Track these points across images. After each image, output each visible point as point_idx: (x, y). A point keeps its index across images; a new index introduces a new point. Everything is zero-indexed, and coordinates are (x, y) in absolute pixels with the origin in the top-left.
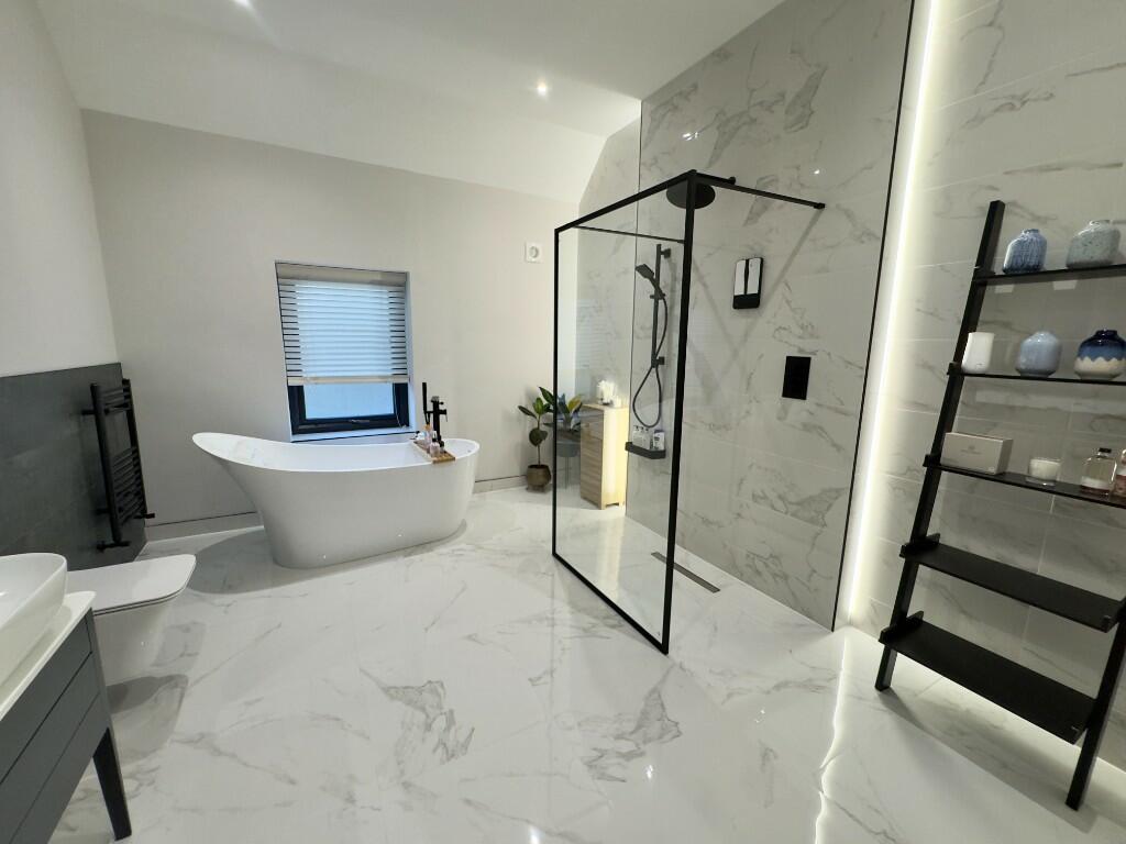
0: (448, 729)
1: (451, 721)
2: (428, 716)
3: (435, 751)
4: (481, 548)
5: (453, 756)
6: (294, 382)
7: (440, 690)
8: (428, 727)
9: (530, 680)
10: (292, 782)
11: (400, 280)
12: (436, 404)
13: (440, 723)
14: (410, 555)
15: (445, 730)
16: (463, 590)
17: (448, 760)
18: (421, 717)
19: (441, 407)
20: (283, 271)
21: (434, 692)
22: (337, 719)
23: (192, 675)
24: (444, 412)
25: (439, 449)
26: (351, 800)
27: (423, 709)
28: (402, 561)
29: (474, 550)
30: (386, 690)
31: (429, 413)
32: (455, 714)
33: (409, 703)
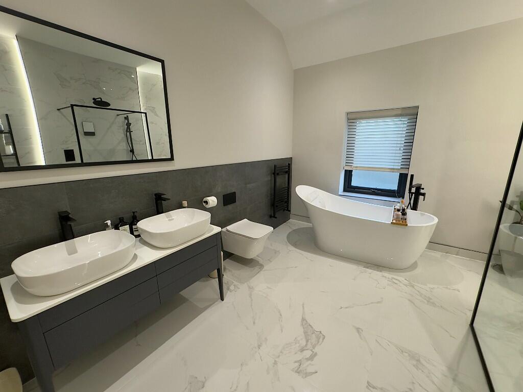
0: (308, 359)
1: (312, 358)
2: (306, 345)
3: (296, 362)
4: (413, 287)
5: (298, 373)
6: (348, 168)
7: (321, 340)
8: (302, 350)
9: (368, 382)
10: (254, 323)
11: (414, 111)
12: (419, 188)
13: (308, 354)
14: (367, 268)
15: (306, 359)
16: (378, 302)
17: (296, 372)
18: (303, 343)
19: (422, 191)
20: (350, 116)
21: (318, 338)
22: (281, 315)
23: (265, 268)
24: (424, 195)
25: (401, 216)
26: (259, 347)
27: (307, 341)
28: (361, 268)
29: (406, 285)
30: (303, 319)
31: (412, 193)
32: (317, 357)
33: (305, 333)
